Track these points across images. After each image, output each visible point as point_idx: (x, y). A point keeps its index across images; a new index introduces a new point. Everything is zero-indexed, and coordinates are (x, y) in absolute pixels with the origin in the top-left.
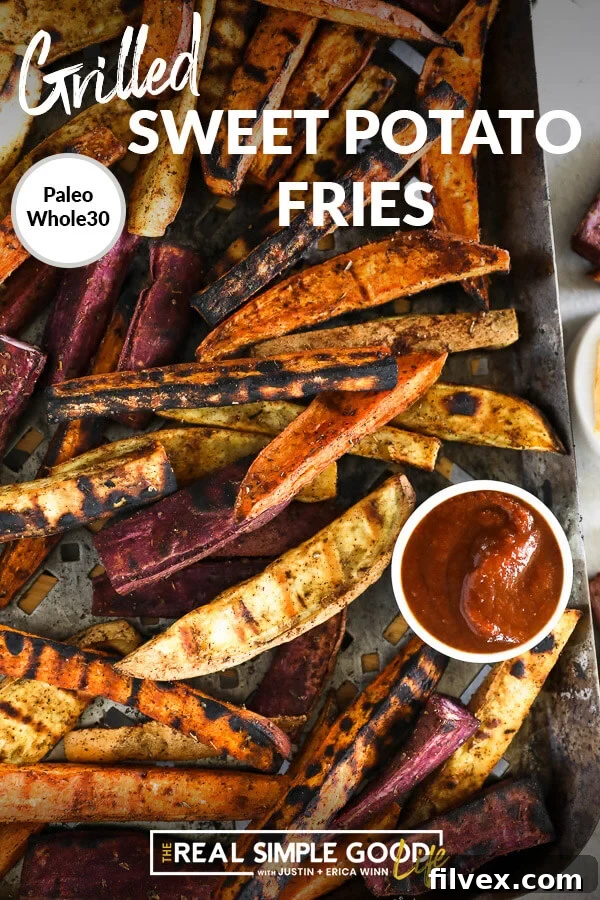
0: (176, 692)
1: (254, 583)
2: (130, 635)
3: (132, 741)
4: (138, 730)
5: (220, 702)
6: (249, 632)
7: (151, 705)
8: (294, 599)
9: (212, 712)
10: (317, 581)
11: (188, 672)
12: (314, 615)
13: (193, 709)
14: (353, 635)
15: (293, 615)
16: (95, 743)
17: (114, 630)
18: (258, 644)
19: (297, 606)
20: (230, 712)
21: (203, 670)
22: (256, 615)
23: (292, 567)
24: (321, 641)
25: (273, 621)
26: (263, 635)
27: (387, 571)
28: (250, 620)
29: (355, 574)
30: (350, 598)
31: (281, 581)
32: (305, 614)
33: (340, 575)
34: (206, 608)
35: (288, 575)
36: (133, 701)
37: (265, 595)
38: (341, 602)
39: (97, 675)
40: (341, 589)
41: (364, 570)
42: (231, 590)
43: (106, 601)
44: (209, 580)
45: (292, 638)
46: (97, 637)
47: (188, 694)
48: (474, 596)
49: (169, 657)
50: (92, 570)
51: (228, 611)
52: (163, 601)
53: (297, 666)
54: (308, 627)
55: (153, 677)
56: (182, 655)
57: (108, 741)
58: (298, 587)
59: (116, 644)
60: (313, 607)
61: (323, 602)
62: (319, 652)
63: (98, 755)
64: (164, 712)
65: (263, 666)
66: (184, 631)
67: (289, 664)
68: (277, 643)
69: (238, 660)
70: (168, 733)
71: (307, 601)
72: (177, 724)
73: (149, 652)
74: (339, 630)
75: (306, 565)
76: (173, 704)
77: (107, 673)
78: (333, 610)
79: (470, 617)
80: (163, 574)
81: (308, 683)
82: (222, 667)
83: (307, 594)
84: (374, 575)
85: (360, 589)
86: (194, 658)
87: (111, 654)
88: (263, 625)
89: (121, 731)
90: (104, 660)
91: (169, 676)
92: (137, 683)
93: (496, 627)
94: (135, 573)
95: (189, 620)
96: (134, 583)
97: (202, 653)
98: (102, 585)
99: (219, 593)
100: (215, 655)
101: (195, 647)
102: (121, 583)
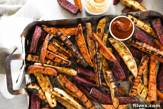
0: (139, 70)
1: (124, 59)
2: (131, 76)
3: (145, 76)
4: (144, 75)
5: (140, 64)
6: (131, 60)
7: (141, 73)
8: (126, 54)
9: (142, 65)
10: (123, 51)
11: (136, 68)
12: (128, 51)
13: (141, 67)
14: (130, 46)
15: (128, 54)
16: (146, 81)
17: (130, 78)
18: (132, 59)
19: (127, 53)
20: (142, 63)
21: (136, 66)
22: (128, 59)
23: (122, 54)
24: (131, 50)
25: (129, 57)
26: (131, 58)
27: (122, 41)
28: (129, 60)
29: (122, 46)
30: (126, 46)
31: (124, 56)
32: (128, 52)
33: (123, 48)
34: (128, 66)
35: (123, 55)
36: (140, 76)
37: (126, 58)
38: (126, 47)
39: (136, 81)
40: (125, 47)
41: (122, 44)
42: (125, 62)
43: (126, 79)
44: (123, 65)
45: (131, 54)
46: (131, 81)
47: (139, 68)
48: (125, 29)
49: (134, 71)
50: (121, 81)
51: (128, 63)
52: (126, 72)
53: (135, 53)
54: (130, 52)
55: (137, 73)
56: (134, 69)
57: (145, 79)
58: (124, 53)
59: (132, 78)
60: (127, 51)
61: (126, 50)
62: (133, 50)
63: (147, 81)
64: (142, 72)
65: (135, 58)
66: (131, 69)
67: (135, 55)
68: (132, 56)
69: (134, 61)
70: (144, 71)
71: (126, 52)
72: (143, 70)
73: (134, 73)
74: (130, 48)
75: (121, 52)
76: (141, 70)
77: (136, 79)
78: (127, 48)
79: (128, 29)
80: (123, 72)
81: (137, 52)
82: (136, 63)
83: (125, 52)
84: (122, 43)
85: (124, 45)
86: (134, 67)
87: (134, 78)
88: (130, 58)
89: (144, 77)
90: (134, 80)
91: (137, 71)
92: (138, 75)
93: (130, 26)
94: (123, 75)
95: (129, 68)
96: (124, 75)
97: (134, 66)
98: (124, 80)
99: (125, 64)
100: (134, 65)
101: (133, 67)
102: (124, 77)
